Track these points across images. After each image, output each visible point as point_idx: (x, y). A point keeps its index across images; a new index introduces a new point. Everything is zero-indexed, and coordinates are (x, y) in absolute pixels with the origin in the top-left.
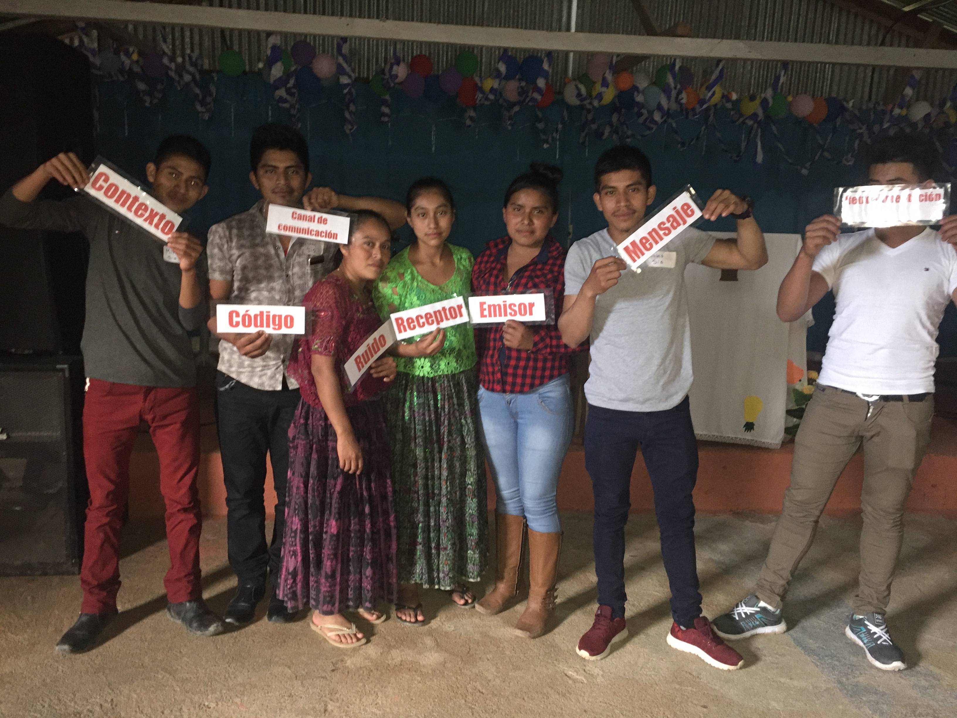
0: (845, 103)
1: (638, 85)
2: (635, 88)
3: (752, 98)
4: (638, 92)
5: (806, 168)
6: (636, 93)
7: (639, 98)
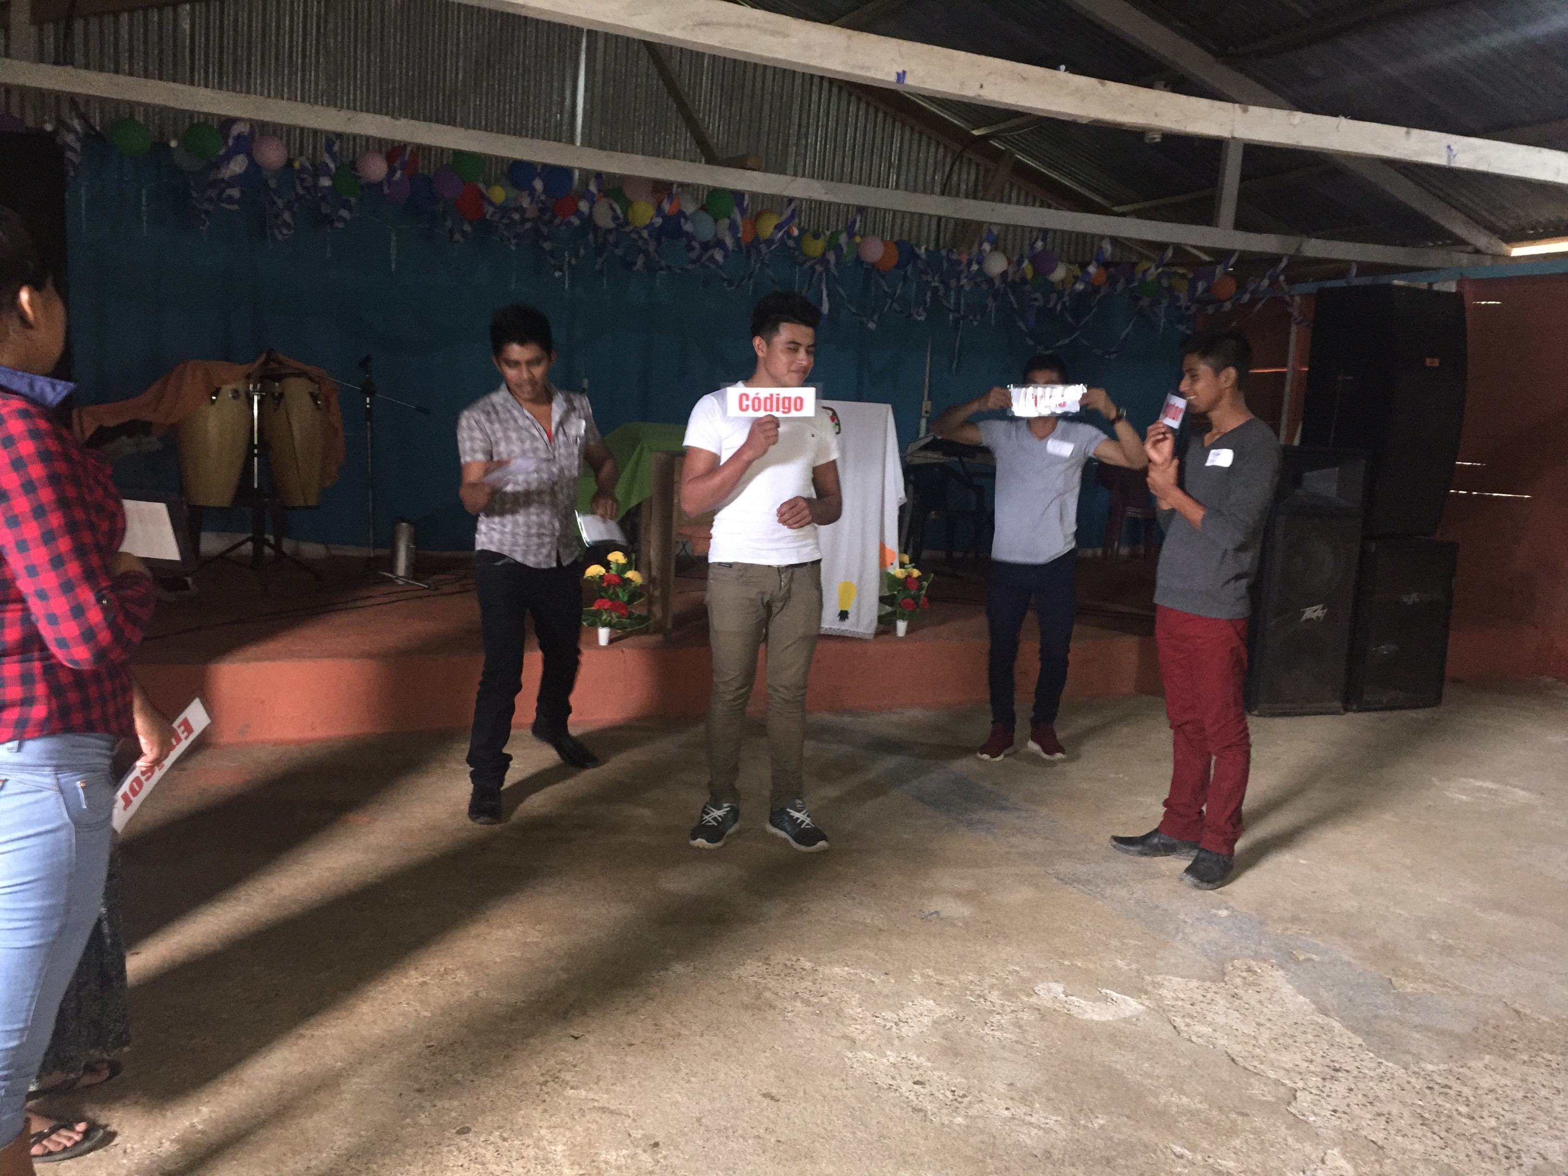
0: (916, 249)
1: (684, 210)
2: (681, 214)
3: (816, 236)
4: (687, 219)
5: (873, 321)
6: (683, 220)
7: (688, 227)
